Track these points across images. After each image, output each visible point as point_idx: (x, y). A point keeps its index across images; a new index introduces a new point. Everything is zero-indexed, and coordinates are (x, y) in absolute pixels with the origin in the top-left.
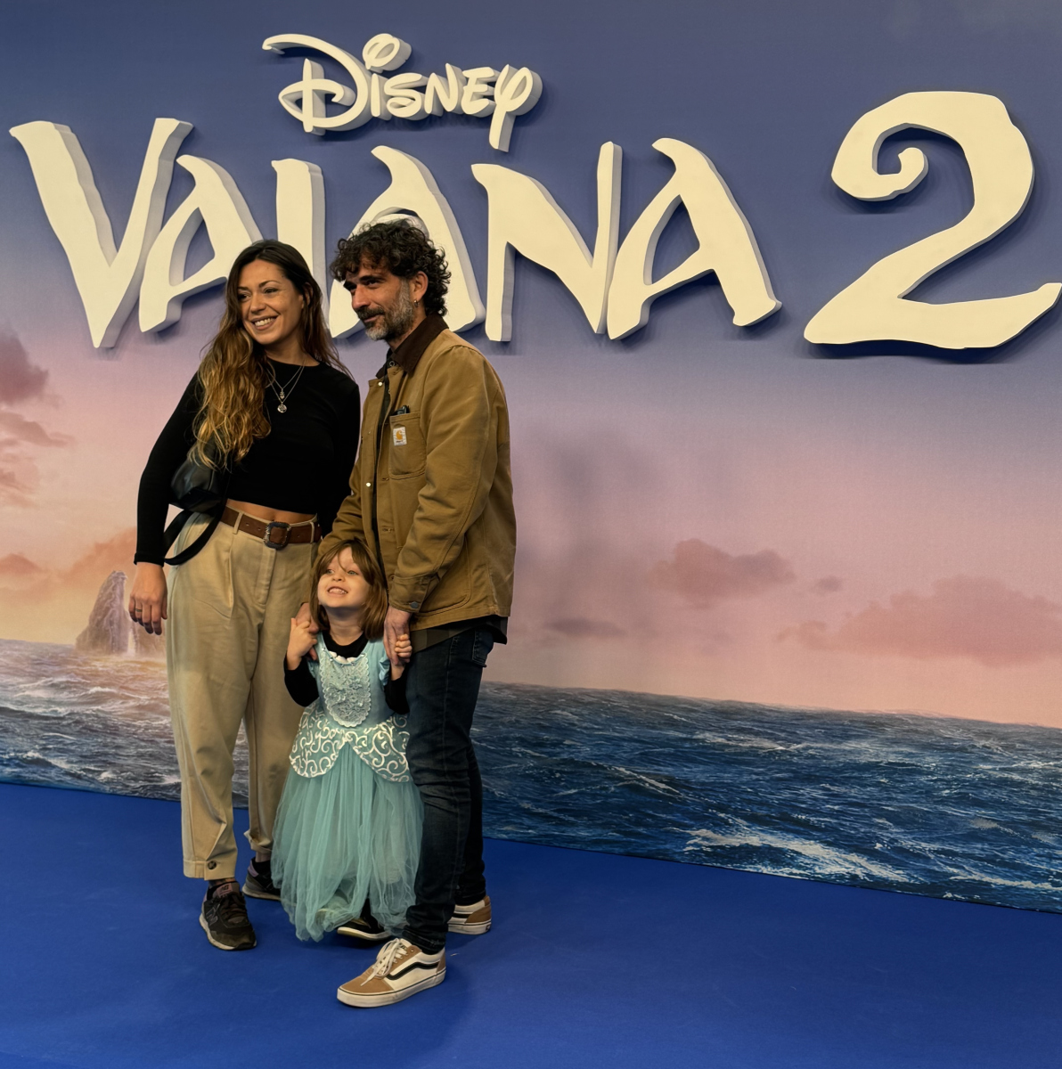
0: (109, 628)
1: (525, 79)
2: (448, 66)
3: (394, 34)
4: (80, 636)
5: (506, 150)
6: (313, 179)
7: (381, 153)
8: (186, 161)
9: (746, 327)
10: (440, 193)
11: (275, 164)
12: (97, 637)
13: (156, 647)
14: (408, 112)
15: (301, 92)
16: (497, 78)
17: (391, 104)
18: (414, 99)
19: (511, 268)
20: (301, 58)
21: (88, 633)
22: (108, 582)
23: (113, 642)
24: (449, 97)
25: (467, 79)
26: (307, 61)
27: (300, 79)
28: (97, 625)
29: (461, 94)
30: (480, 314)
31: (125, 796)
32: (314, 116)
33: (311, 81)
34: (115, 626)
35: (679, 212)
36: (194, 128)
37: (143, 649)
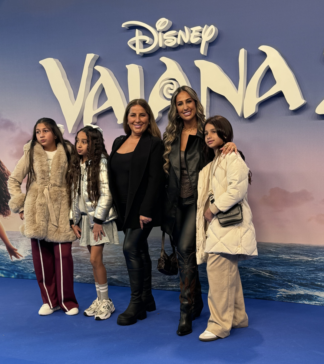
1: (212, 29)
2: (185, 28)
3: (166, 18)
5: (206, 55)
6: (140, 70)
7: (163, 59)
8: (98, 68)
9: (293, 110)
10: (183, 72)
11: (127, 66)
14: (171, 44)
15: (135, 40)
16: (202, 30)
17: (166, 42)
18: (174, 40)
19: (209, 96)
20: (135, 30)
24: (186, 38)
25: (192, 31)
26: (137, 29)
27: (135, 36)
29: (190, 36)
31: (84, 283)
32: (140, 49)
33: (139, 36)
35: (269, 71)
36: (99, 57)
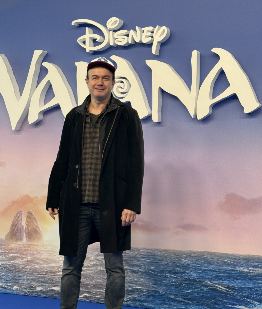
0: (17, 232)
1: (164, 30)
2: (137, 27)
3: (117, 17)
4: (6, 235)
5: (158, 55)
8: (45, 64)
9: (249, 114)
10: (134, 71)
11: (76, 63)
12: (12, 235)
13: (34, 239)
14: (123, 43)
15: (85, 38)
16: (154, 30)
17: (117, 41)
18: (125, 39)
19: (161, 96)
20: (85, 27)
21: (9, 234)
22: (17, 214)
23: (18, 237)
24: (137, 38)
25: (143, 31)
26: (87, 28)
27: (84, 34)
28: (13, 231)
29: (141, 36)
30: (150, 113)
31: (22, 295)
32: (90, 46)
33: (89, 34)
34: (19, 231)
35: (222, 73)
36: (48, 53)
37: (29, 239)
